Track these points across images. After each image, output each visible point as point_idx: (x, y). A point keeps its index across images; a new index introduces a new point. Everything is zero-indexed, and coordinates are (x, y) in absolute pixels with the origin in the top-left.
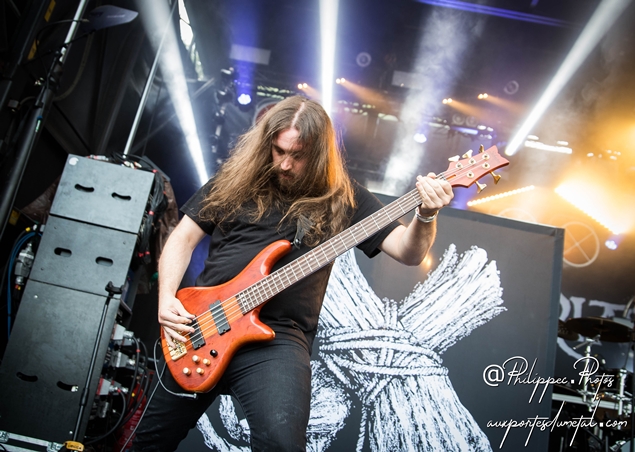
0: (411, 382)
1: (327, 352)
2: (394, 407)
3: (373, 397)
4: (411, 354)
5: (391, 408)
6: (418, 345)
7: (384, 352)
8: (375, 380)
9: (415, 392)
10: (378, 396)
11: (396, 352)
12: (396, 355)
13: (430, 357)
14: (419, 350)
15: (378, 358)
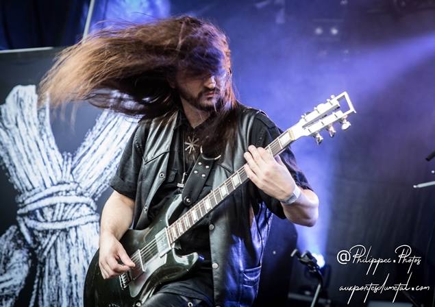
0: (72, 233)
1: (22, 215)
2: (58, 261)
3: (45, 253)
4: (76, 204)
5: (57, 263)
6: (82, 194)
7: (58, 207)
8: (49, 236)
9: (74, 242)
10: (49, 252)
11: (66, 204)
12: (66, 208)
13: (88, 205)
14: (81, 199)
15: (53, 214)
